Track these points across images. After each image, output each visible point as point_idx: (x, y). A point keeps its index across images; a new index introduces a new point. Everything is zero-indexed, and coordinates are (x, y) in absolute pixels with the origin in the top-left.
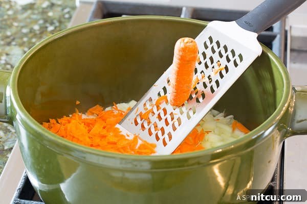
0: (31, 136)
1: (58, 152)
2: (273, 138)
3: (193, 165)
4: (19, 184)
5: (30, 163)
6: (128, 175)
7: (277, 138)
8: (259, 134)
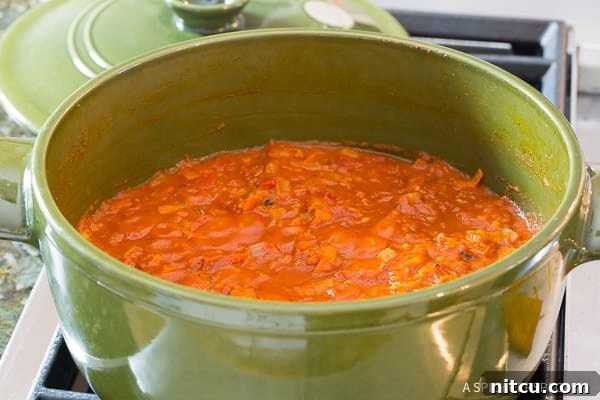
0: (77, 268)
1: (125, 296)
2: (549, 269)
3: (397, 320)
4: (45, 359)
6: (265, 343)
7: (556, 268)
8: (519, 262)
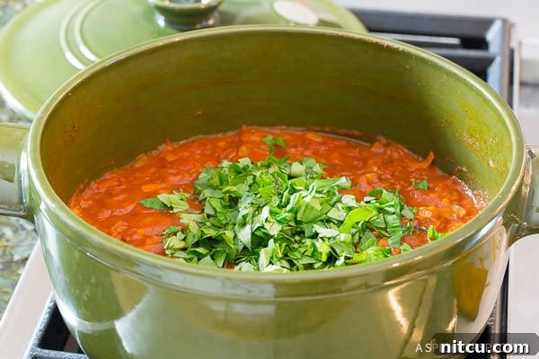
1: (112, 266)
2: (494, 241)
5: (62, 283)
7: (501, 241)
8: (467, 235)
